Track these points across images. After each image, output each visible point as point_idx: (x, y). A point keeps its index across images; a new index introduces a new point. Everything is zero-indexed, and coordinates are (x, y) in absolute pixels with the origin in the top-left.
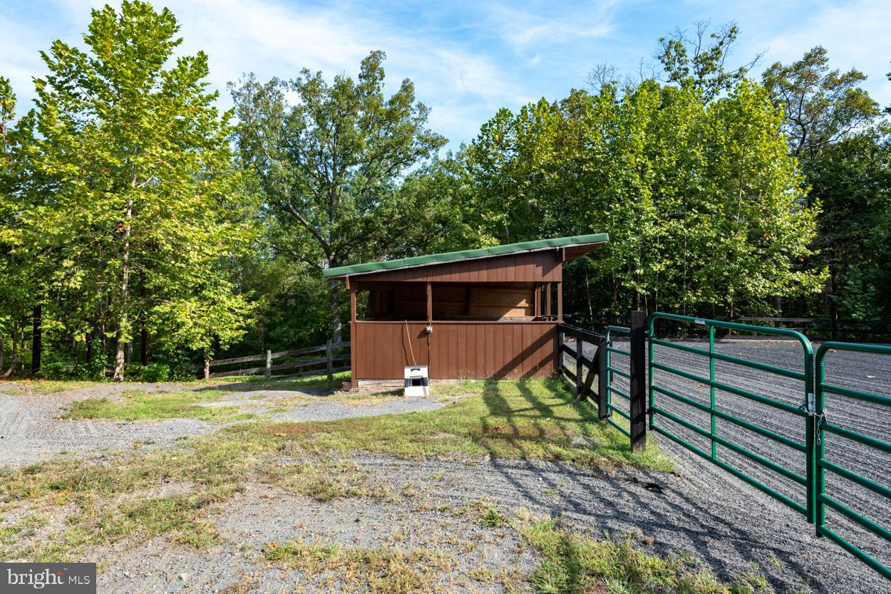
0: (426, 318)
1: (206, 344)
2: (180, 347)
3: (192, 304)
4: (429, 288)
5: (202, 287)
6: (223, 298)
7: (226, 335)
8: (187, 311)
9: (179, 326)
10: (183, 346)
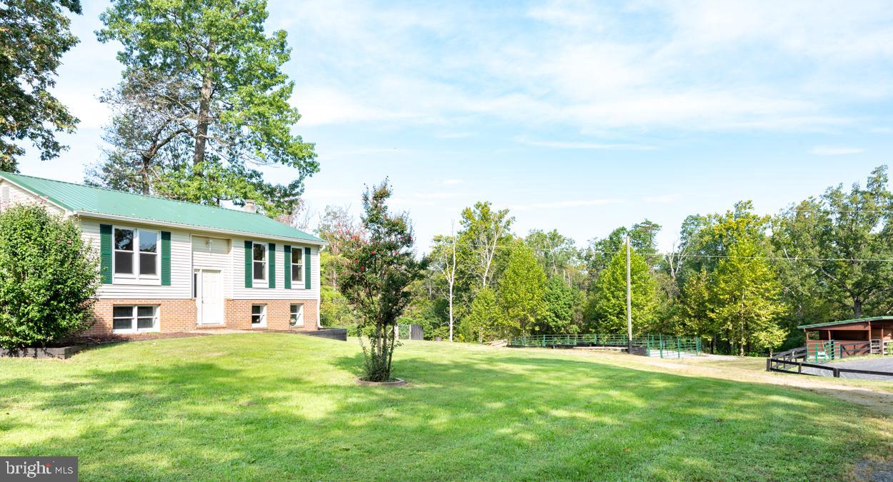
0: (828, 339)
1: (769, 346)
2: (761, 347)
3: (764, 333)
4: (829, 332)
5: (767, 327)
6: (775, 331)
7: (776, 343)
8: (762, 336)
9: (760, 340)
10: (762, 346)
